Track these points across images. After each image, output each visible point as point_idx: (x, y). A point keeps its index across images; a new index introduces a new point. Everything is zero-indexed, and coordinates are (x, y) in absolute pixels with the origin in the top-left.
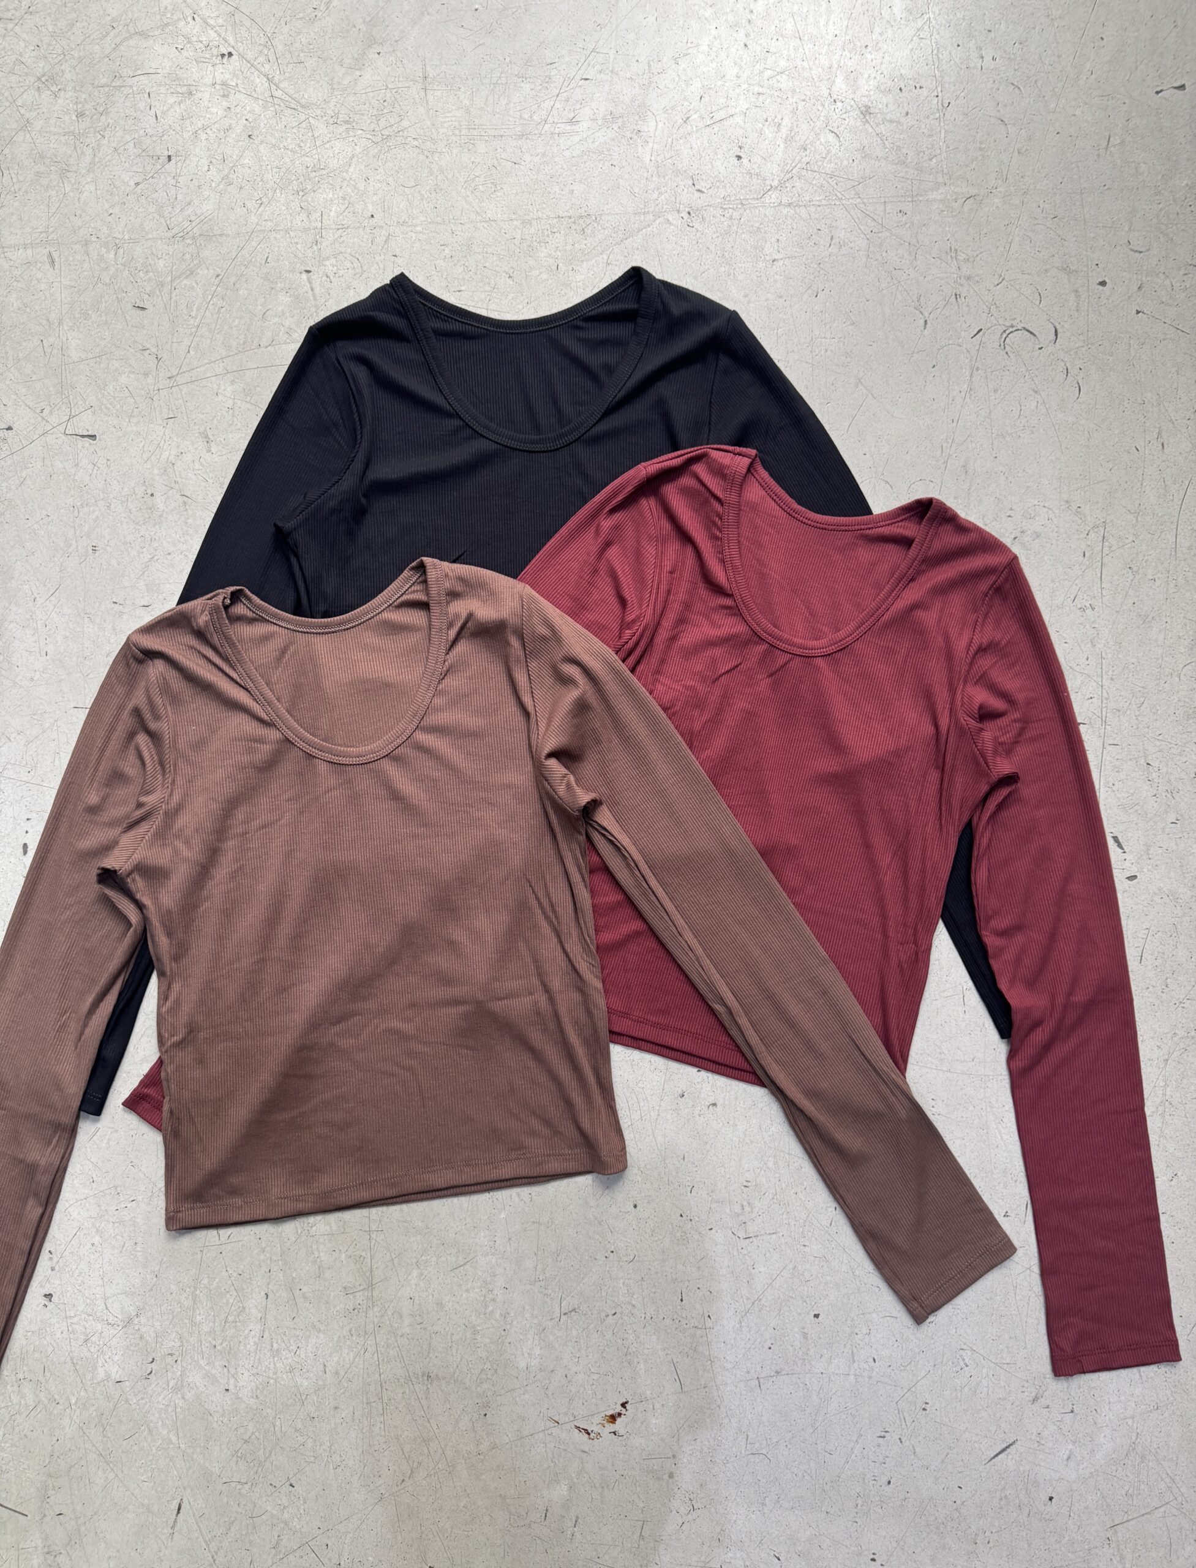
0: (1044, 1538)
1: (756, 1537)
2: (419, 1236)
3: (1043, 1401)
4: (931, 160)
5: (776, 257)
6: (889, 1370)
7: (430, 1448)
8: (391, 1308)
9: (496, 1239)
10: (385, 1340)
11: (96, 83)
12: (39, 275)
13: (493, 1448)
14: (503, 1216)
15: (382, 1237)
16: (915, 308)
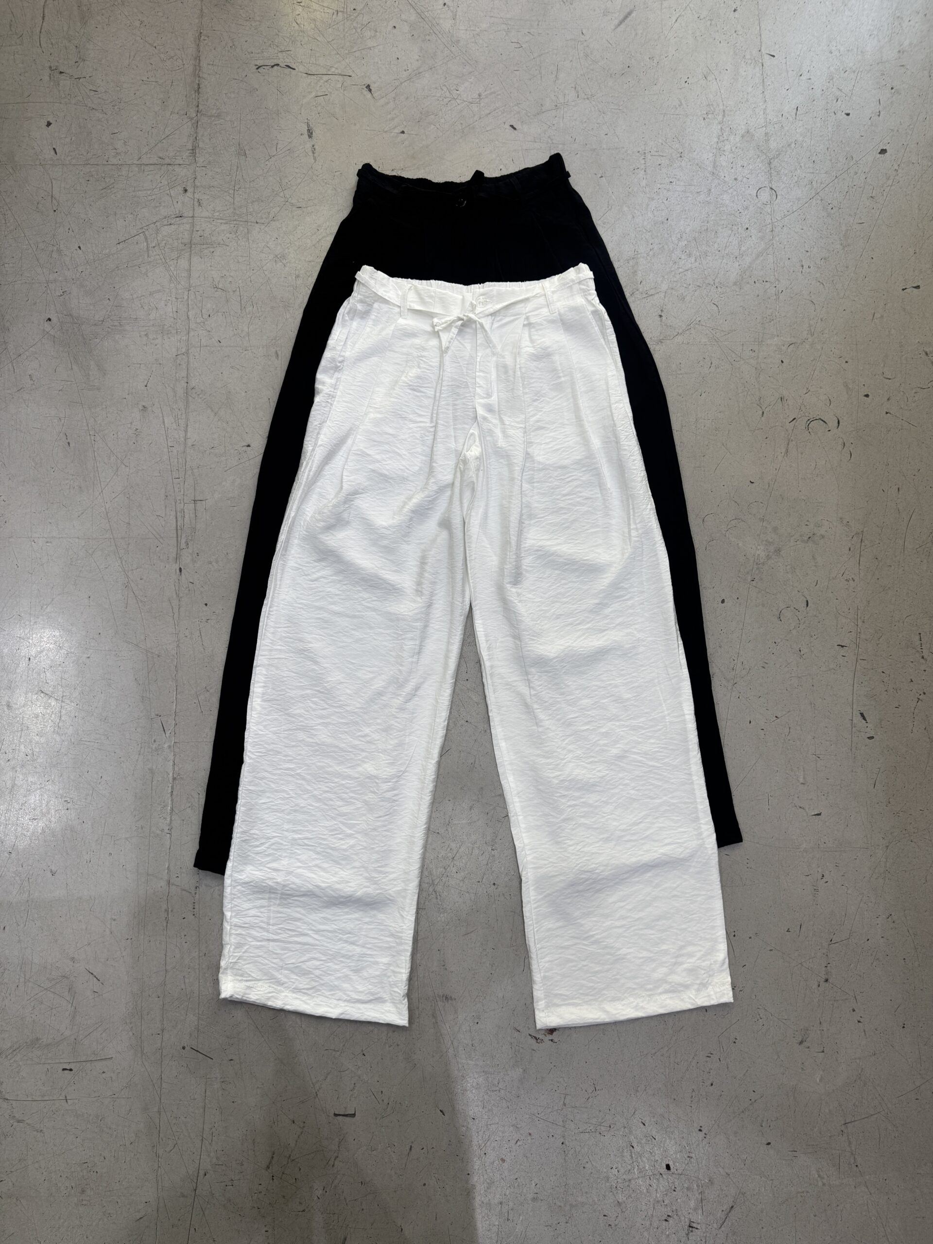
3: (805, 1044)
4: (770, 322)
5: (679, 373)
6: (715, 1017)
9: (489, 919)
11: (307, 259)
12: (270, 363)
14: (494, 906)
16: (758, 405)
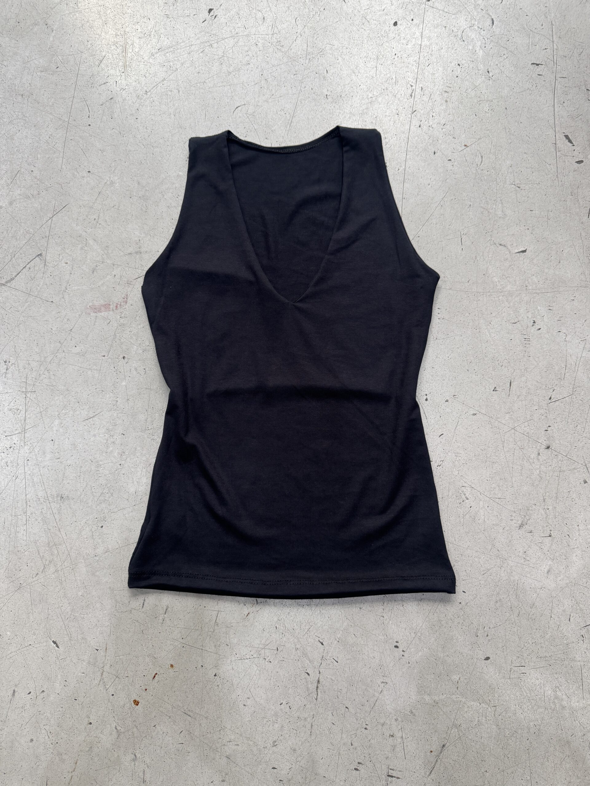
0: (531, 634)
1: (305, 626)
2: (61, 396)
7: (59, 550)
8: (37, 447)
10: (31, 470)
13: (106, 552)
15: (35, 395)
